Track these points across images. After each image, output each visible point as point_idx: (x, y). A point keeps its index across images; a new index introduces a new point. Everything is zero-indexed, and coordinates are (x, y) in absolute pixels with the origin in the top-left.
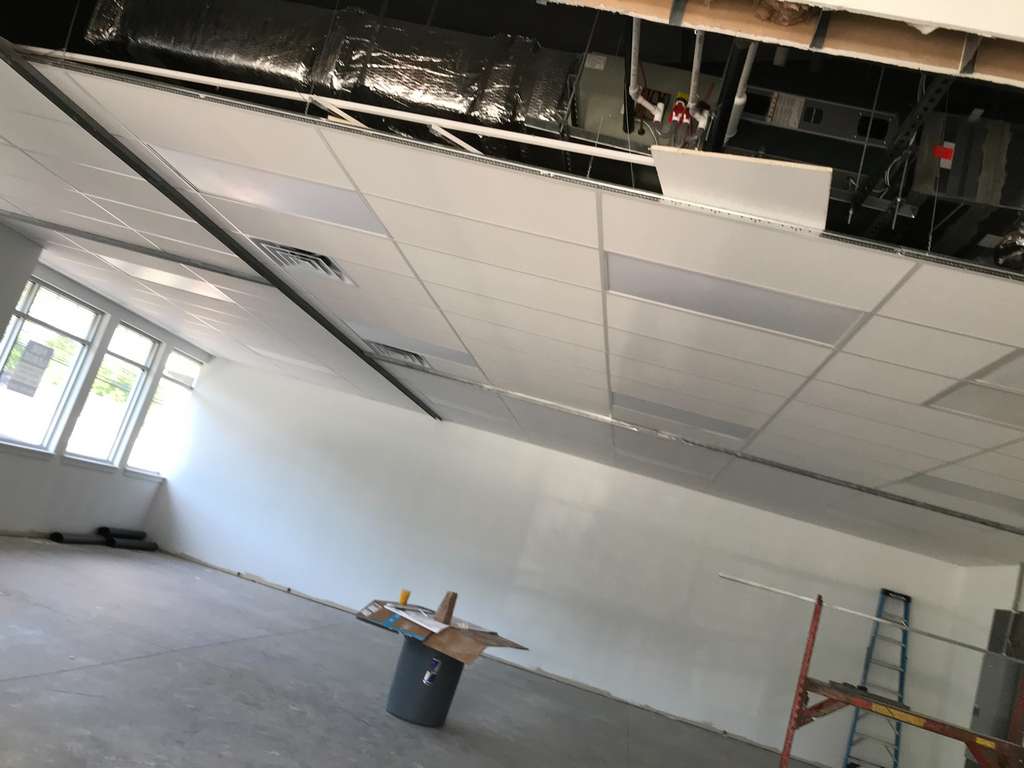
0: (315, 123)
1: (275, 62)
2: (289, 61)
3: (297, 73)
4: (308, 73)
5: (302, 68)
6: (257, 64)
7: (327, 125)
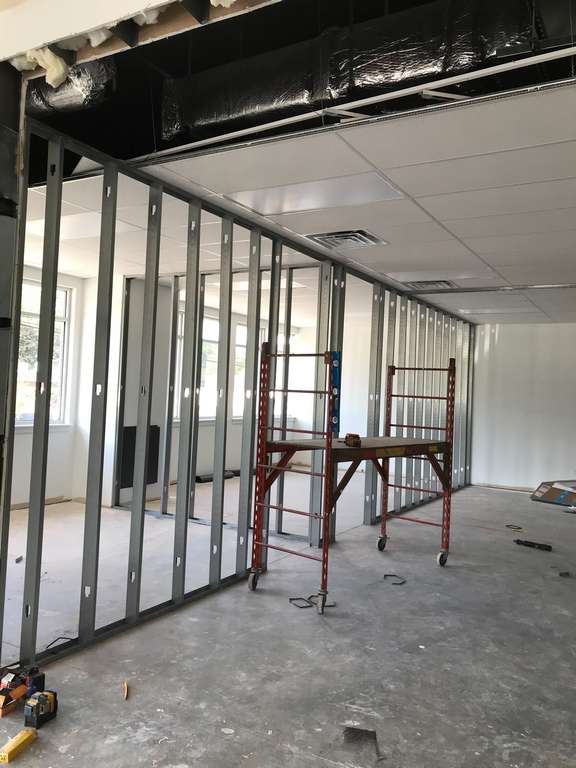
0: (332, 129)
1: (286, 98)
2: (295, 93)
3: (304, 99)
4: (311, 96)
5: (306, 94)
6: (274, 106)
7: (341, 127)
